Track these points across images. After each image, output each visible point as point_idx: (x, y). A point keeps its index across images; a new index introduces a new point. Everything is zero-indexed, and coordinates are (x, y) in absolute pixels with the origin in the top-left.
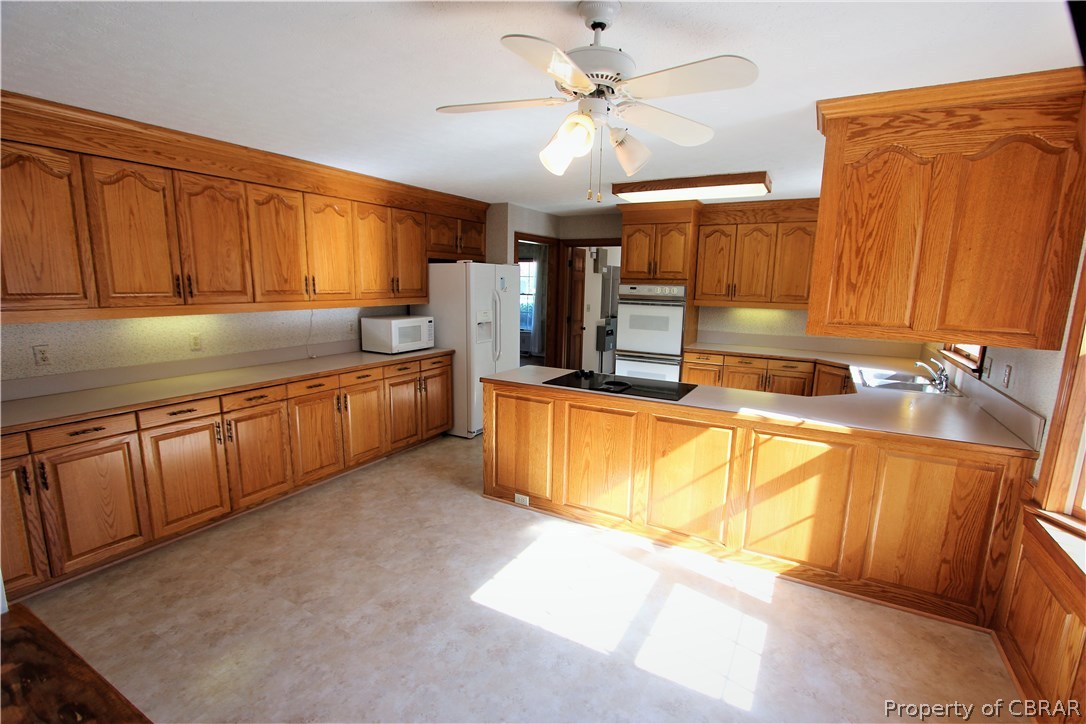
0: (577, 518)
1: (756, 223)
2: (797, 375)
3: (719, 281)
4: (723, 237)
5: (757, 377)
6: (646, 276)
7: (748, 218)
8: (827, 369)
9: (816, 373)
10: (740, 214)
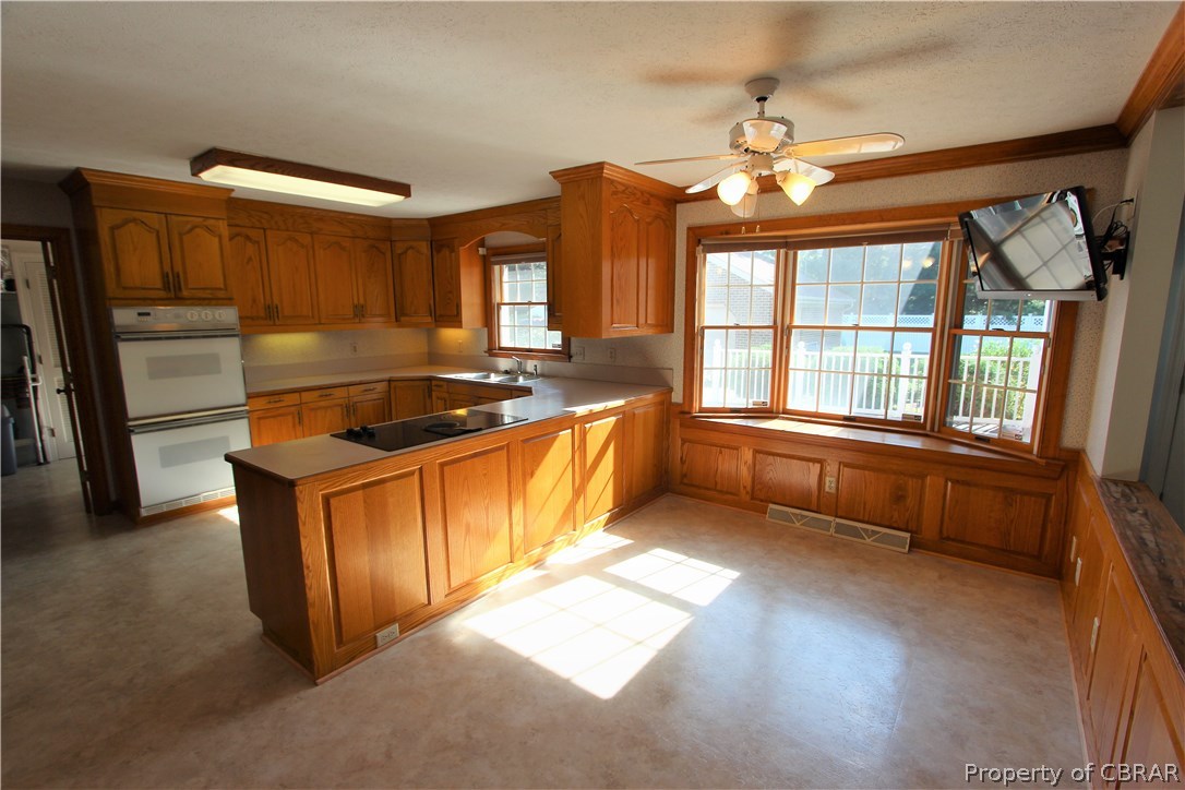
0: (463, 601)
1: (287, 230)
2: (375, 396)
3: (254, 301)
4: (249, 244)
5: (339, 409)
6: (162, 294)
7: (276, 223)
8: (399, 384)
9: (392, 391)
10: (265, 216)
